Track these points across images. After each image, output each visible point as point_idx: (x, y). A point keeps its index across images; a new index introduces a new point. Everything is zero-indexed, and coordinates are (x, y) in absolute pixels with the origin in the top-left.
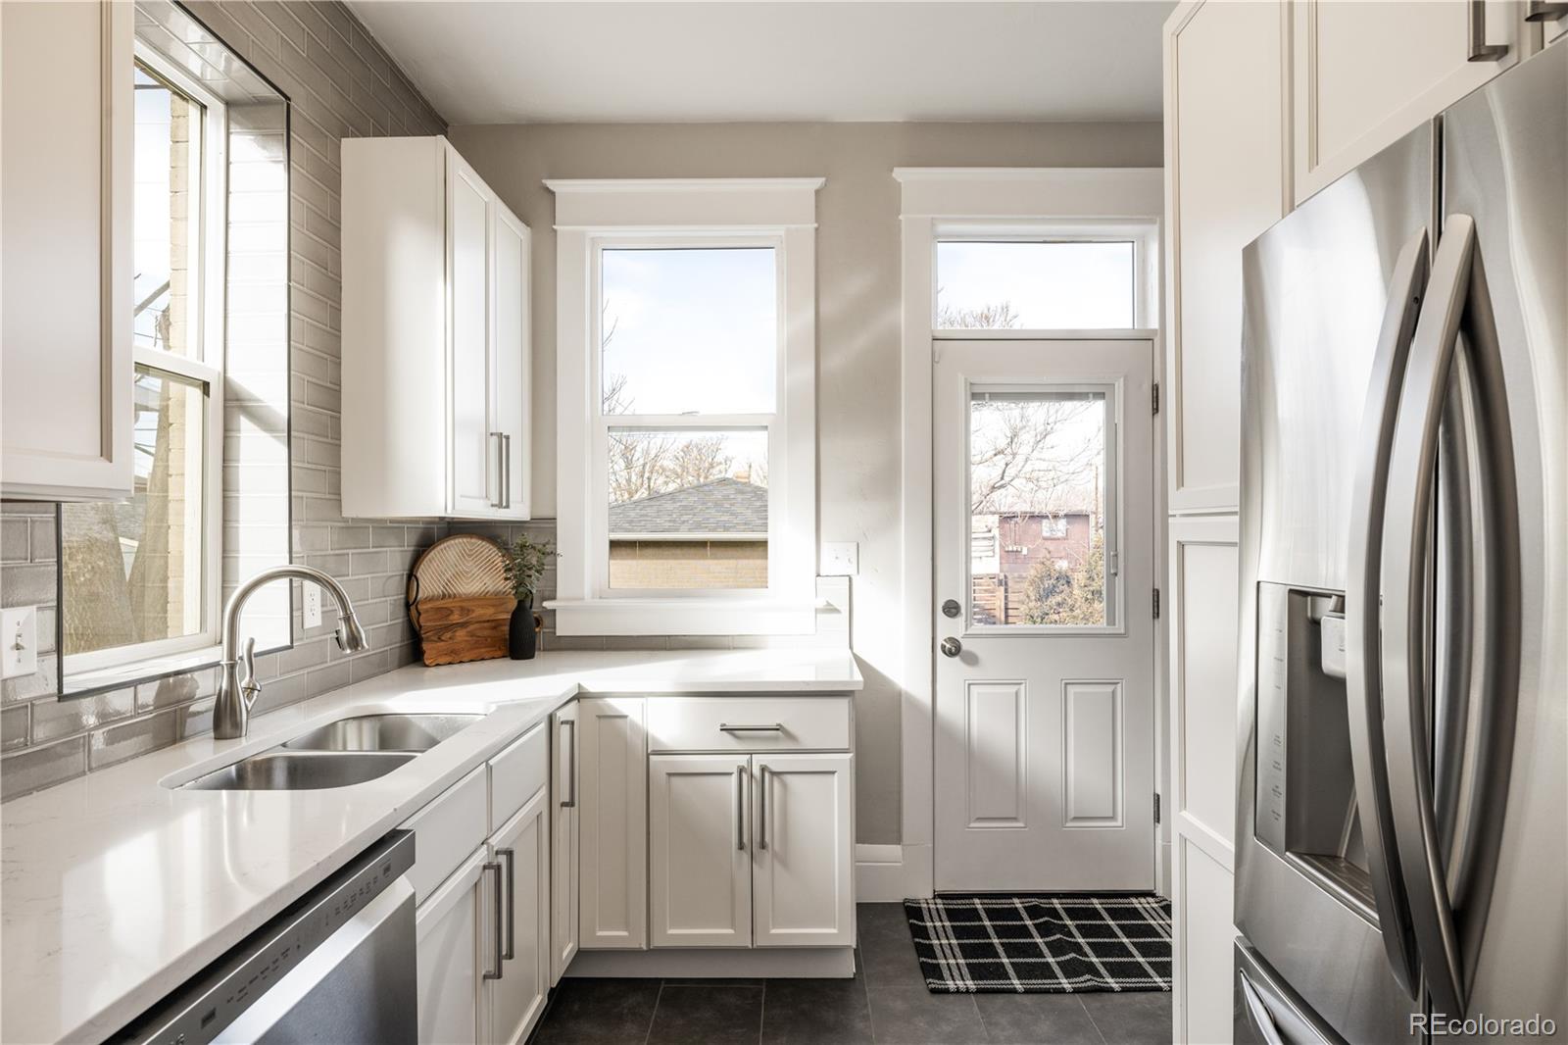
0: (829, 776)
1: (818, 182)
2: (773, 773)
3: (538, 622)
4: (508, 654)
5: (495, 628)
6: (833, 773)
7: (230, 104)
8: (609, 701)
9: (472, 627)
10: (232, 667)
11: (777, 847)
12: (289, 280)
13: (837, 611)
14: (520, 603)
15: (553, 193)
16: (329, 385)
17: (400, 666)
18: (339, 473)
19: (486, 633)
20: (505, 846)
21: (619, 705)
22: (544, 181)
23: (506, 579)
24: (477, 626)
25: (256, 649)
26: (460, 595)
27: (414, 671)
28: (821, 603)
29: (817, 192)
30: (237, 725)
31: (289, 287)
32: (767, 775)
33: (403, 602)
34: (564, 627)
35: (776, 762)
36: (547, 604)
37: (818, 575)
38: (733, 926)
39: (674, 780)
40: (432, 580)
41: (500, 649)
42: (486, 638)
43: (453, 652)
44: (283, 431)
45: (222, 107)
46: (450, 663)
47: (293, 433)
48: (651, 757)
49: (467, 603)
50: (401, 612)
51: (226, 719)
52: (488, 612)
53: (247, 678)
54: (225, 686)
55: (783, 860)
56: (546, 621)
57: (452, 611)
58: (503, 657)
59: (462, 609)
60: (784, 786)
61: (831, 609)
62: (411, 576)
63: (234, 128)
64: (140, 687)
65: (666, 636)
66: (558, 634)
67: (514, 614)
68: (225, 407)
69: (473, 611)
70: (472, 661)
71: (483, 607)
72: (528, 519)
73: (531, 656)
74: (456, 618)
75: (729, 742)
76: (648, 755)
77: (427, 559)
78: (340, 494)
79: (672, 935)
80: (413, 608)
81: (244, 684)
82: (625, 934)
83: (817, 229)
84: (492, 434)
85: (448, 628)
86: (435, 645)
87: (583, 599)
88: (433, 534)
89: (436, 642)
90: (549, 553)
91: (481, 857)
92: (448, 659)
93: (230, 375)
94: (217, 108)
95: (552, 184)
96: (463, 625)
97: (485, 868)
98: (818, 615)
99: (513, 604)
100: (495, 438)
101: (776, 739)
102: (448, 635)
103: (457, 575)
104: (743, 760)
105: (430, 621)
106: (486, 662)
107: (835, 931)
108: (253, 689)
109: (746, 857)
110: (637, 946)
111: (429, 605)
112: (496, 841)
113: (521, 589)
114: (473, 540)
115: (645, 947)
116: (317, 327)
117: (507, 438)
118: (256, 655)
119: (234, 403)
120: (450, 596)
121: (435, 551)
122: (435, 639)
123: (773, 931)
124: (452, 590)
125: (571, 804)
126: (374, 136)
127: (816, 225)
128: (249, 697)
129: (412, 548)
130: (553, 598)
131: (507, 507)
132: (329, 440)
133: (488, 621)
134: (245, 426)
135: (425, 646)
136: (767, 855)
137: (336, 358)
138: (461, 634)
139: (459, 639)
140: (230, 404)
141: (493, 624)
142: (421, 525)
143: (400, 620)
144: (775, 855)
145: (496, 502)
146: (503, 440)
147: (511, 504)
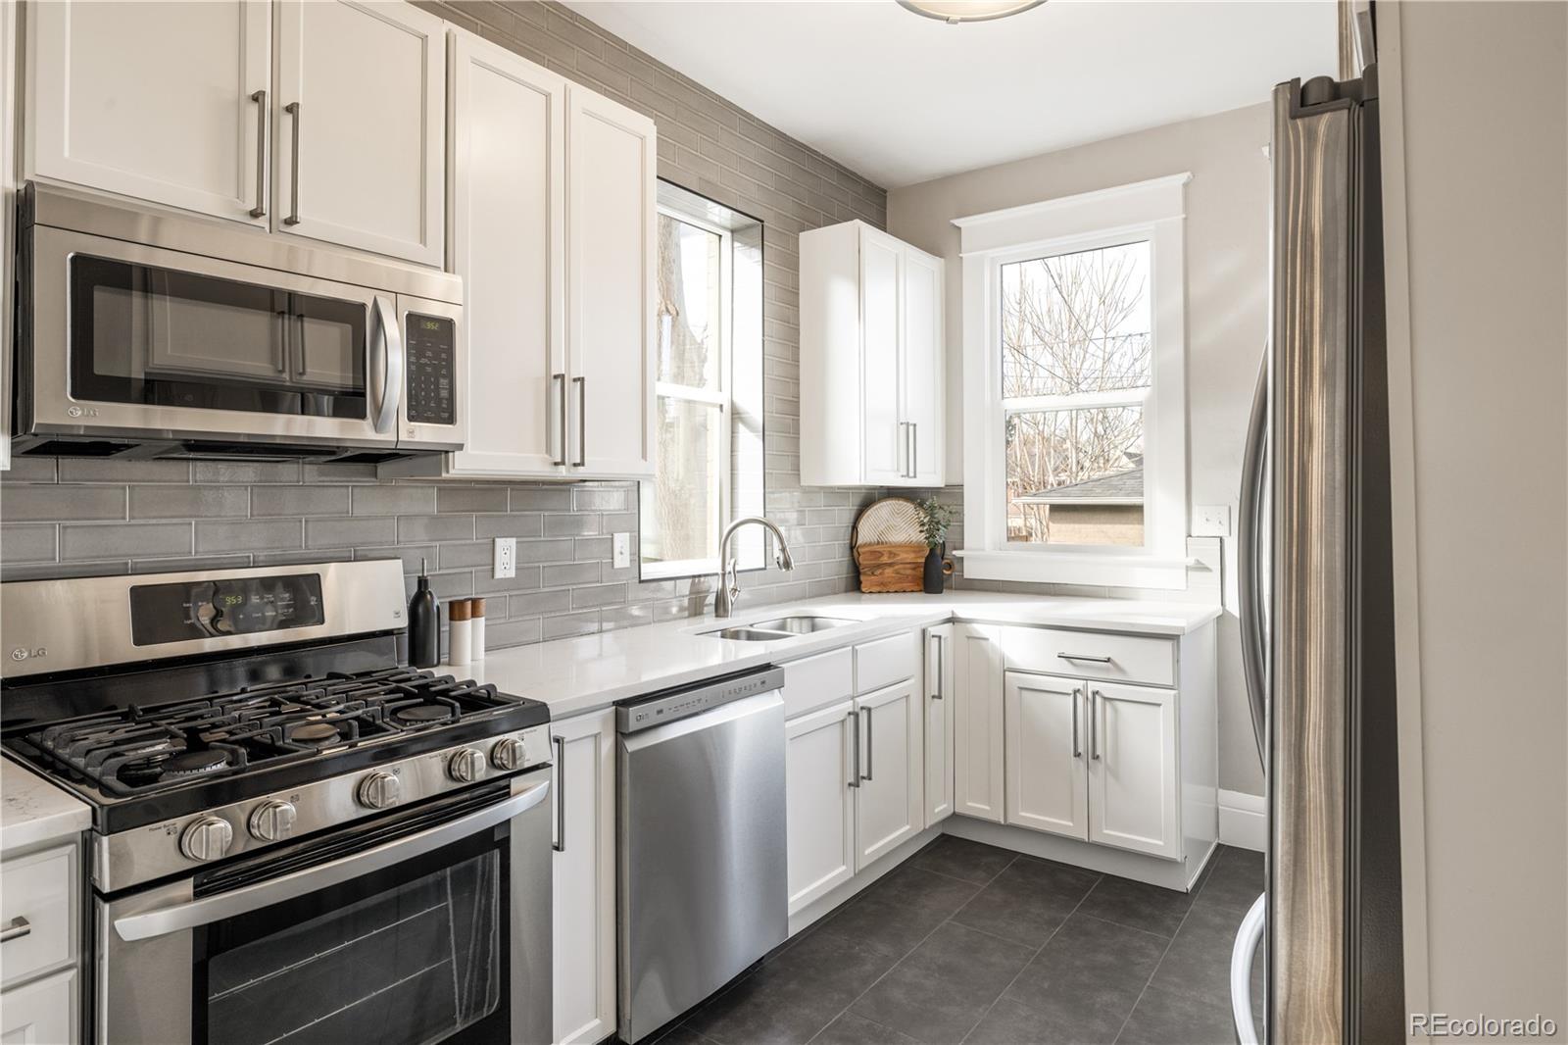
0: (1155, 708)
1: (1183, 177)
2: (1105, 699)
3: (950, 566)
4: (922, 588)
5: (914, 569)
6: (1159, 705)
7: (733, 231)
8: (975, 626)
9: (896, 567)
10: (724, 575)
11: (1109, 761)
12: (763, 336)
13: (1207, 569)
14: (931, 550)
15: (959, 228)
16: (791, 399)
17: (846, 591)
18: (799, 456)
19: (909, 572)
20: (869, 705)
21: (981, 630)
22: (952, 221)
23: (921, 532)
24: (901, 566)
25: (737, 568)
26: (890, 543)
27: (856, 595)
28: (1191, 561)
29: (1186, 185)
30: (726, 610)
31: (763, 341)
32: (1098, 700)
33: (848, 546)
34: (971, 571)
35: (1108, 689)
36: (957, 553)
37: (1190, 536)
38: (1072, 821)
39: (1024, 693)
40: (867, 533)
41: (918, 585)
42: (908, 576)
43: (882, 584)
44: (759, 432)
45: (729, 234)
46: (879, 592)
47: (766, 433)
48: (1007, 673)
49: (893, 549)
50: (847, 552)
51: (721, 607)
52: (910, 557)
53: (733, 583)
54: (720, 586)
55: (1114, 772)
56: (957, 566)
57: (883, 555)
58: (921, 591)
59: (890, 553)
60: (1116, 710)
61: (1201, 567)
62: (855, 528)
63: (736, 244)
64: (678, 581)
65: (1050, 584)
66: (965, 577)
67: (927, 558)
68: (732, 419)
69: (898, 555)
70: (896, 592)
71: (906, 552)
72: (943, 486)
73: (941, 592)
74: (885, 559)
75: (1065, 667)
76: (1004, 671)
77: (866, 515)
78: (799, 470)
79: (1023, 817)
80: (855, 550)
81: (731, 586)
82: (987, 808)
83: (1185, 219)
84: (902, 424)
85: (879, 566)
86: (869, 578)
87: (983, 550)
88: (871, 498)
89: (869, 575)
90: (958, 514)
91: (848, 706)
92: (878, 589)
93: (734, 399)
94: (727, 235)
95: (957, 222)
96: (890, 565)
97: (849, 714)
98: (1189, 573)
99: (927, 552)
100: (904, 426)
101: (1107, 670)
102: (878, 572)
103: (888, 528)
104: (1079, 685)
105: (868, 560)
106: (907, 594)
107: (1161, 843)
108: (736, 590)
109: (1082, 764)
110: (996, 819)
111: (867, 549)
112: (862, 701)
113: (931, 539)
114: (901, 502)
115: (1003, 823)
116: (783, 363)
117: (915, 425)
118: (738, 572)
119: (736, 415)
120: (882, 543)
121: (872, 510)
122: (870, 573)
123: (1106, 832)
124: (884, 539)
125: (940, 697)
126: (825, 226)
127: (1184, 216)
128: (733, 595)
129: (855, 508)
130: (962, 548)
131: (915, 477)
132: (792, 435)
133: (910, 563)
134: (741, 428)
135: (862, 578)
136: (1100, 767)
137: (796, 380)
138: (889, 571)
139: (887, 575)
140: (735, 416)
141: (913, 566)
142: (863, 491)
143: (846, 559)
144: (1107, 767)
145: (905, 473)
146: (910, 429)
147: (918, 475)
